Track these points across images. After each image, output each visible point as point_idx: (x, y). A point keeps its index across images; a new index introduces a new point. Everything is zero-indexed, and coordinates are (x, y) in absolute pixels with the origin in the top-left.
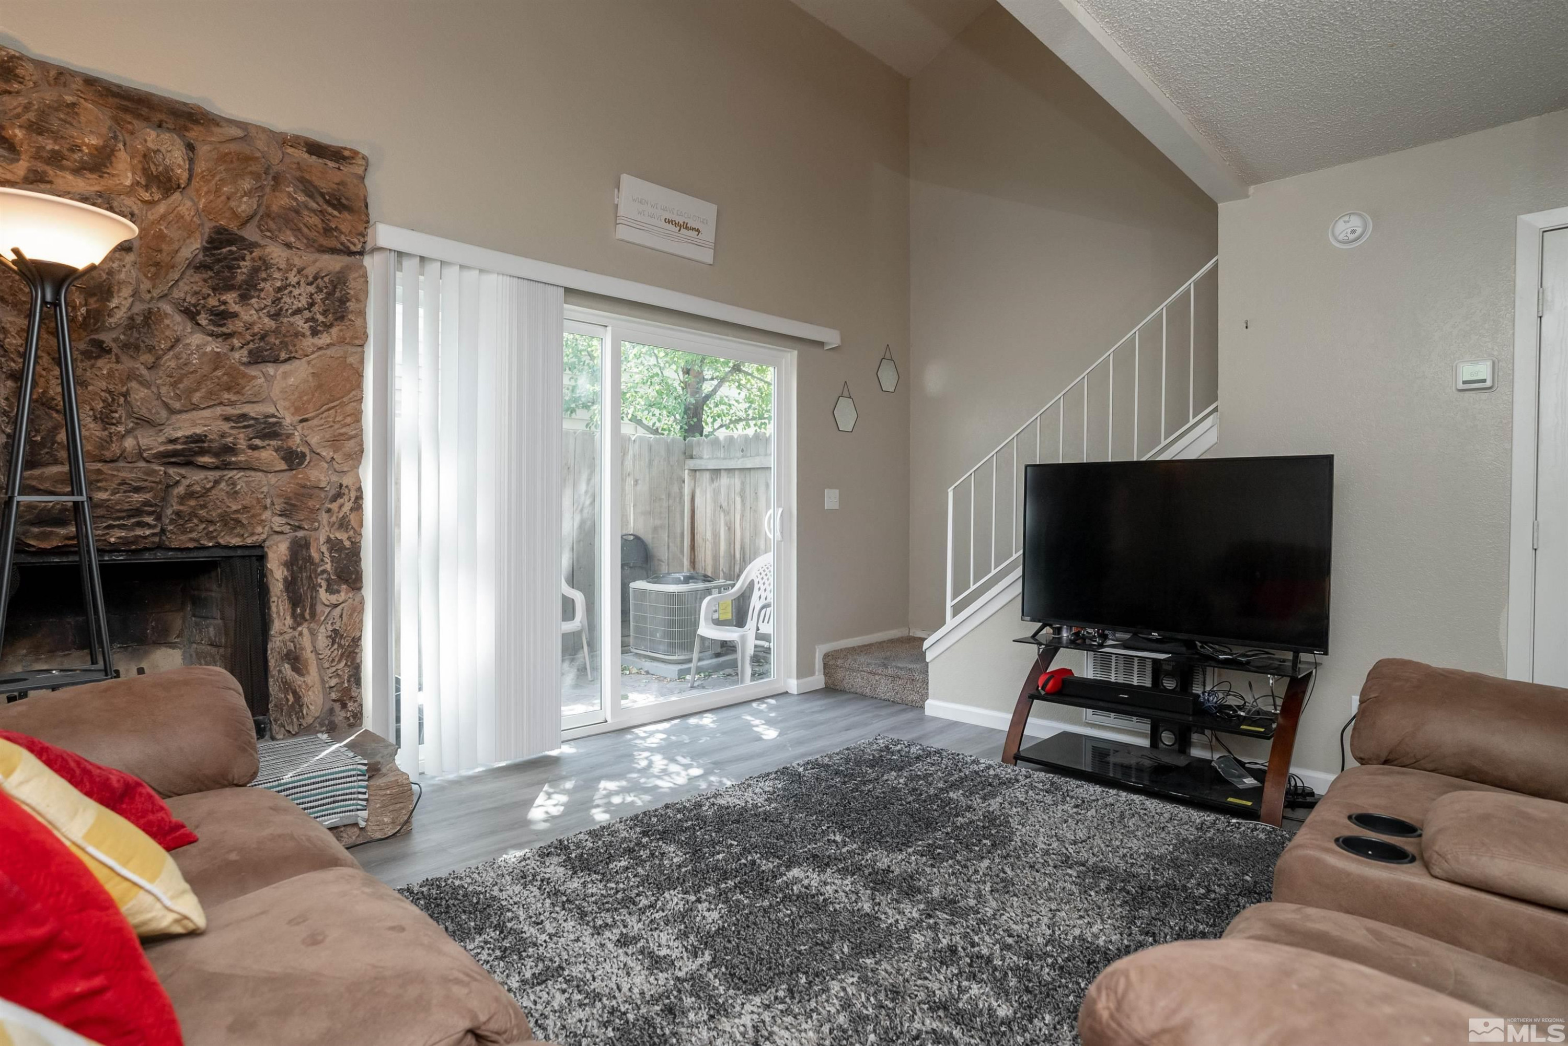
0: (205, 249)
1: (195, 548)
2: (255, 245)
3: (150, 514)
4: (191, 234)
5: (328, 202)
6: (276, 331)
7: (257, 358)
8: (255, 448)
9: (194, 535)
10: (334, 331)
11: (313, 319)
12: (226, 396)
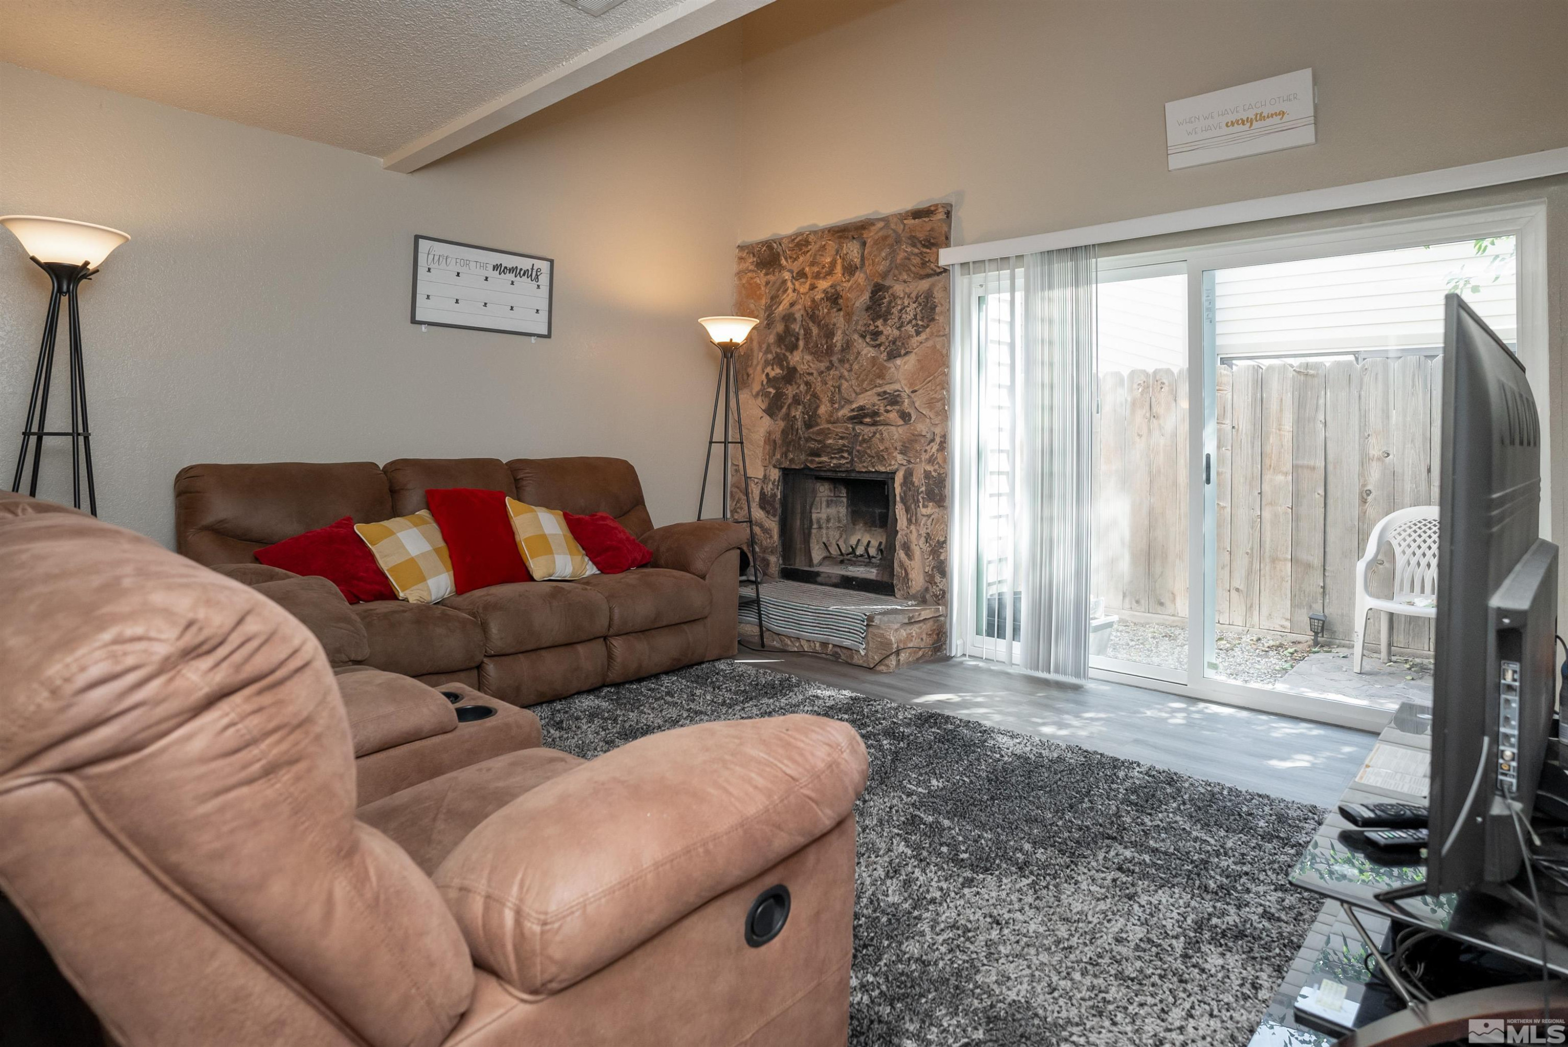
0: (870, 298)
1: (866, 472)
2: (890, 287)
3: (847, 451)
4: (862, 291)
5: (924, 246)
6: (900, 337)
7: (892, 356)
8: (887, 411)
9: (865, 464)
10: (928, 330)
11: (917, 325)
12: (879, 381)
